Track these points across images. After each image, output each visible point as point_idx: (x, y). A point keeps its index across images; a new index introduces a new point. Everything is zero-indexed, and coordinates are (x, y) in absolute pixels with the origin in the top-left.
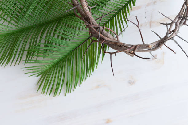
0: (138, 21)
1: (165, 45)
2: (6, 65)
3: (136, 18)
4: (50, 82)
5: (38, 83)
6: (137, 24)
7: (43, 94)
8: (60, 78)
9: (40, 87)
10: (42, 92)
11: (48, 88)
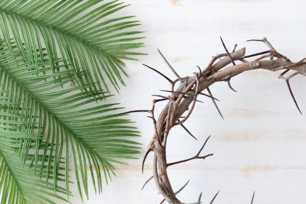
0: (204, 158)
1: (165, 200)
2: (131, 122)
3: (209, 155)
4: (122, 40)
5: (133, 59)
6: (199, 156)
7: (143, 44)
8: (107, 28)
9: (138, 54)
10: (143, 46)
11: (133, 39)
